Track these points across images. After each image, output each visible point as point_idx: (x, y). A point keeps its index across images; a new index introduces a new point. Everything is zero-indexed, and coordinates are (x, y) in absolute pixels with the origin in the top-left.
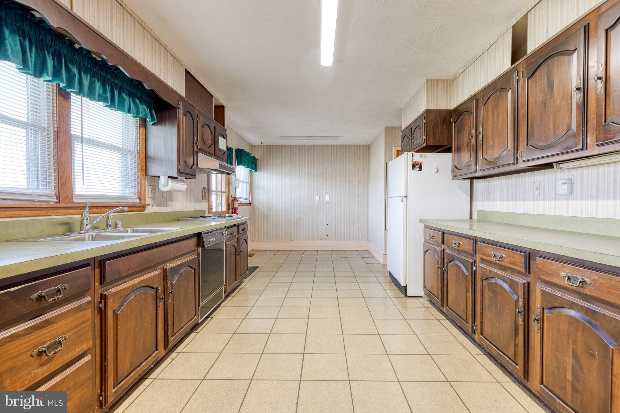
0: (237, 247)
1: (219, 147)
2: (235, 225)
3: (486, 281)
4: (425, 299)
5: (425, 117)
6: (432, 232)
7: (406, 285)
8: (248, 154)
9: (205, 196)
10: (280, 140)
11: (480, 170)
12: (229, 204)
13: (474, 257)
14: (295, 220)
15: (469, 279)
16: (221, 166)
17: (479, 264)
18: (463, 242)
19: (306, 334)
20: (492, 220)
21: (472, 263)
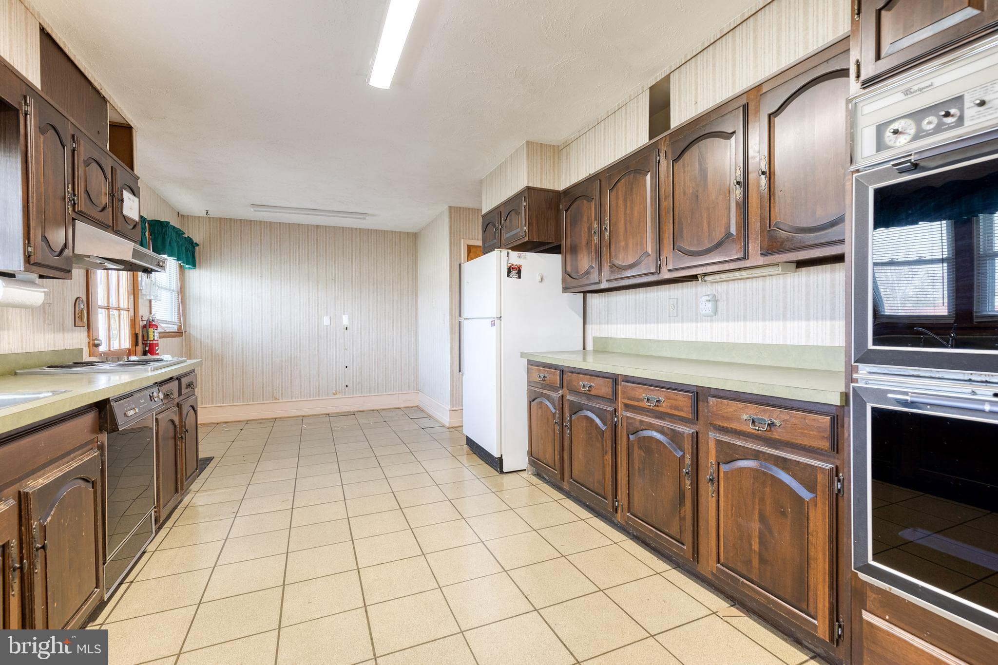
0: (177, 423)
1: (125, 212)
2: (171, 378)
3: (634, 435)
4: (530, 473)
5: (525, 197)
6: (544, 372)
7: (501, 455)
8: (179, 233)
9: (81, 318)
10: (252, 210)
11: (607, 281)
12: (136, 335)
13: (615, 403)
14: (282, 361)
15: (608, 435)
16: (136, 253)
17: (623, 413)
18: (596, 382)
20: (615, 351)
21: (611, 412)
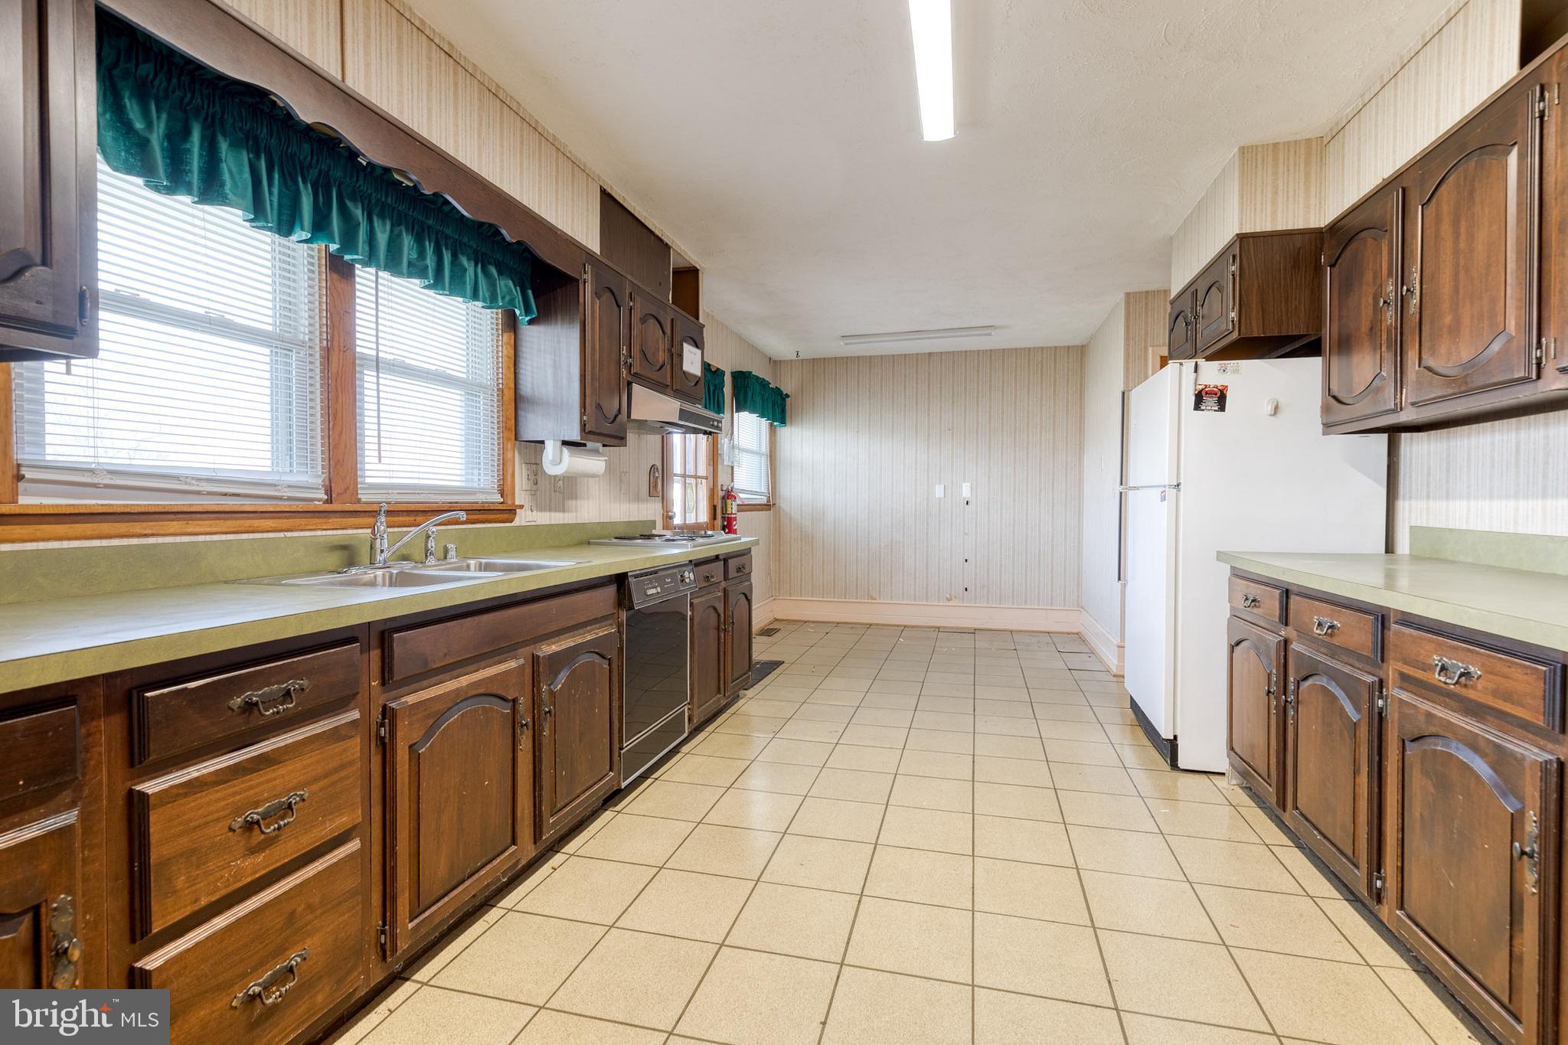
0: (721, 610)
1: (685, 368)
2: (717, 558)
3: (1415, 745)
4: (1234, 782)
5: (1234, 257)
6: (1255, 590)
7: (1175, 737)
8: (763, 384)
9: (656, 486)
10: (842, 343)
11: (1413, 404)
12: (715, 508)
13: (1380, 668)
14: (880, 546)
15: (1363, 733)
16: (683, 415)
17: (1396, 692)
18: (1342, 620)
19: (876, 844)
20: (1462, 558)
21: (1371, 686)
